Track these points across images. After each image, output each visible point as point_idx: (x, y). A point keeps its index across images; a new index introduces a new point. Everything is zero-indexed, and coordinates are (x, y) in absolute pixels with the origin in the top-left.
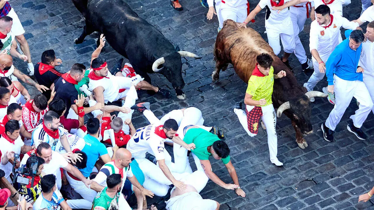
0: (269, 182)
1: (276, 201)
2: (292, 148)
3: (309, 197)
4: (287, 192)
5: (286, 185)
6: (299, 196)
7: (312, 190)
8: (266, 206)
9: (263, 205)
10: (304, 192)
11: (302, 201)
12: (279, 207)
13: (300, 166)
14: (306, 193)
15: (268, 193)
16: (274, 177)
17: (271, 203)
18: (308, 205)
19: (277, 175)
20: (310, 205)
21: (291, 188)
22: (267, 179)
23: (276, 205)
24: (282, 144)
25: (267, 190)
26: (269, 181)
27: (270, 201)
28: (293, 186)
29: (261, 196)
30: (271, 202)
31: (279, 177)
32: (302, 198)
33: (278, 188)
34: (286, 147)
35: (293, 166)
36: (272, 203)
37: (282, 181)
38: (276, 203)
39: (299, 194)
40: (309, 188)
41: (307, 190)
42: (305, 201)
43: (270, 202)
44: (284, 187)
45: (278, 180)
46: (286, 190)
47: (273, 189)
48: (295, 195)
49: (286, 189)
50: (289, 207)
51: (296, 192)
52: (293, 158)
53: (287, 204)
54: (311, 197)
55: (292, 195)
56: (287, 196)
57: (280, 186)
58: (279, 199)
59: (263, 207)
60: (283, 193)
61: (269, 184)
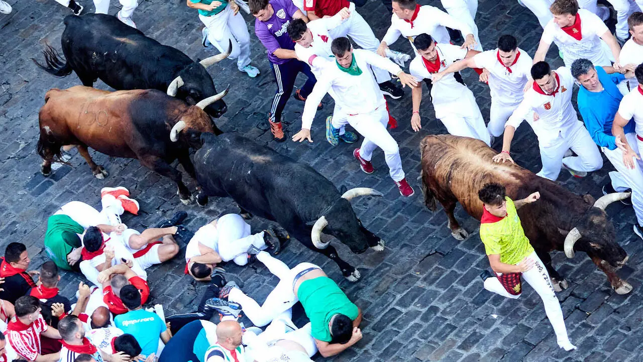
0: (375, 279)
1: (395, 302)
2: (390, 217)
3: (441, 278)
4: (407, 283)
5: (402, 273)
6: (425, 283)
7: (440, 267)
8: (383, 314)
9: (379, 313)
10: (431, 274)
11: (433, 287)
12: (403, 309)
13: (411, 239)
14: (434, 275)
15: (380, 295)
16: (380, 268)
17: (389, 308)
18: (444, 290)
19: (383, 264)
20: (446, 290)
21: (411, 276)
22: (371, 276)
23: (398, 308)
24: (374, 217)
25: (377, 292)
26: (374, 277)
27: (386, 305)
28: (412, 272)
29: (371, 303)
30: (389, 305)
31: (387, 265)
32: (431, 283)
33: (392, 283)
34: (381, 219)
35: (403, 243)
36: (391, 307)
37: (393, 269)
38: (397, 304)
39: (425, 279)
40: (436, 265)
41: (433, 270)
42: (436, 287)
43: (387, 307)
44: (400, 277)
45: (388, 271)
46: (405, 281)
47: (385, 287)
48: (419, 284)
49: (403, 279)
50: (418, 303)
51: (419, 278)
52: (396, 232)
53: (413, 300)
54: (443, 278)
55: (415, 285)
56: (408, 289)
57: (392, 278)
58: (399, 297)
59: (379, 317)
60: (400, 288)
61: (377, 281)
